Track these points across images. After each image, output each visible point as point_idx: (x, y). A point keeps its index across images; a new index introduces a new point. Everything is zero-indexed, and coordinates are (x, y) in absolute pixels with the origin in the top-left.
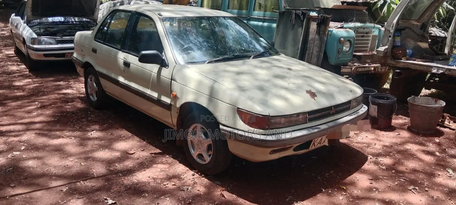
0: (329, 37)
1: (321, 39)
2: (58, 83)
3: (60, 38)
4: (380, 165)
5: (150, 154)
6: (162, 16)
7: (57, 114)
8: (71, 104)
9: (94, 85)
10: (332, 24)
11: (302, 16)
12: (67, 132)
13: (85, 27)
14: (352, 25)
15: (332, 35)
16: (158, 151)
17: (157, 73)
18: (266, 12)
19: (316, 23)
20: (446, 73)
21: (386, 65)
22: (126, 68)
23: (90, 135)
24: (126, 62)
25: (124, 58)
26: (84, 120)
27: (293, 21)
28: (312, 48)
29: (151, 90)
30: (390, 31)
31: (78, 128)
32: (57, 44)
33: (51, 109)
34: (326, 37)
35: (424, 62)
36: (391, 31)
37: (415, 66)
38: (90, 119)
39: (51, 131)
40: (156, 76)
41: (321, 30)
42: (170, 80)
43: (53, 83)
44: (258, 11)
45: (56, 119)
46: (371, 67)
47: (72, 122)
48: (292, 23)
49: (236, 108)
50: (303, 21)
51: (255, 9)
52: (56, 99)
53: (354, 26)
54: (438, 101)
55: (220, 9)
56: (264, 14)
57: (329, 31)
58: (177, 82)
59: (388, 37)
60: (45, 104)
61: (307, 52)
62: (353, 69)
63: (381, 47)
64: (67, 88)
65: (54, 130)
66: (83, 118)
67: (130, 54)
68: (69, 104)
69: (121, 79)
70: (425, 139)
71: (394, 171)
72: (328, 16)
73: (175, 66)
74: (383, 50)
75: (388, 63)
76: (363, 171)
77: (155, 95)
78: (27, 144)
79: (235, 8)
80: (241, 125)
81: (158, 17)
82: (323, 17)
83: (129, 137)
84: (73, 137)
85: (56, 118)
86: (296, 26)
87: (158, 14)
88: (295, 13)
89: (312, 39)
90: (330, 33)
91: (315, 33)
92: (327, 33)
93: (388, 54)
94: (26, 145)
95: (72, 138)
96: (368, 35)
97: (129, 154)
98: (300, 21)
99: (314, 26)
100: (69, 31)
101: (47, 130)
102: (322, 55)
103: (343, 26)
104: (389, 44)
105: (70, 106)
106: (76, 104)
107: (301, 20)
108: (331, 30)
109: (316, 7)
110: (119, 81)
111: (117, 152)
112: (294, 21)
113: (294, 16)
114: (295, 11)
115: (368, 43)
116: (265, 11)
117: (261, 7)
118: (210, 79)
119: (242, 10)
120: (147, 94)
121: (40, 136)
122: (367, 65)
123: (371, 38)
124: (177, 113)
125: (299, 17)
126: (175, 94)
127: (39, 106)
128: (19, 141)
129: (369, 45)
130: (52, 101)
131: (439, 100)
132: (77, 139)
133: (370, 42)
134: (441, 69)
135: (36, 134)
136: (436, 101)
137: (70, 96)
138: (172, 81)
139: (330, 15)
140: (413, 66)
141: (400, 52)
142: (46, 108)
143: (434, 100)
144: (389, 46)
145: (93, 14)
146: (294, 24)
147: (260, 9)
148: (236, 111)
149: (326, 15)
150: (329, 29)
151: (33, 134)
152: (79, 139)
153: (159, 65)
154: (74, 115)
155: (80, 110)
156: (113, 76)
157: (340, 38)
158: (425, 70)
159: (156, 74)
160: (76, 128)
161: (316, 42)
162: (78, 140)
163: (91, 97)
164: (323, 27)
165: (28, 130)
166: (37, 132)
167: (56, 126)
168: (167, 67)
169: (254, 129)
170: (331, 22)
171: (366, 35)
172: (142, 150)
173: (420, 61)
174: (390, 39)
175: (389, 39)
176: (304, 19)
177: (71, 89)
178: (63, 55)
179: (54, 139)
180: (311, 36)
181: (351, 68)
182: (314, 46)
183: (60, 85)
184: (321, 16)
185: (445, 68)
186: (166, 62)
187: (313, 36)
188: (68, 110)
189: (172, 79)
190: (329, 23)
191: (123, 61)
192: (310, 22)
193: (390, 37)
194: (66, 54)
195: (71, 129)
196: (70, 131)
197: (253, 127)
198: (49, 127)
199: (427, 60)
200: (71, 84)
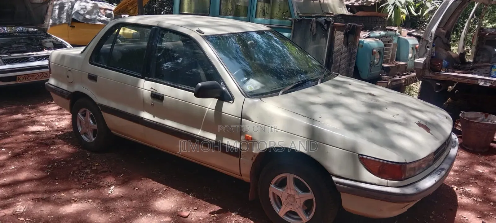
0: (360, 48)
1: (350, 52)
2: (15, 117)
3: (8, 56)
4: (473, 198)
5: (210, 213)
6: (203, 33)
7: (45, 166)
8: (55, 148)
9: (90, 122)
10: (363, 34)
11: (326, 24)
12: (76, 192)
13: (34, 39)
14: (377, 33)
15: (363, 46)
16: (217, 208)
17: (214, 109)
18: (273, 19)
19: (342, 33)
20: (494, 86)
21: (423, 78)
22: (156, 102)
23: (110, 193)
24: (157, 94)
25: (152, 88)
26: (88, 170)
27: (313, 30)
28: (339, 61)
29: (202, 130)
30: (427, 41)
31: (88, 184)
32: (5, 65)
33: (31, 158)
34: (357, 49)
35: (464, 74)
36: (429, 41)
37: (459, 78)
38: (95, 168)
39: (50, 192)
40: (214, 113)
41: (349, 40)
42: (240, 119)
43: (8, 116)
44: (262, 18)
45: (49, 174)
46: (402, 79)
47: (73, 175)
48: (313, 33)
49: (358, 154)
50: (327, 31)
51: (258, 15)
52: (28, 142)
53: (379, 35)
54: (489, 116)
55: (208, 14)
56: (271, 22)
57: (360, 42)
58: (252, 121)
59: (426, 47)
60: (17, 151)
61: (333, 65)
62: (389, 83)
63: (418, 58)
64: (33, 123)
65: (56, 191)
66: (85, 167)
67: (161, 84)
68: (52, 148)
69: (146, 116)
70: (487, 158)
71: (493, 203)
72: (358, 25)
73: (244, 100)
74: (423, 62)
75: (425, 76)
76: (462, 207)
77: (212, 137)
78: (30, 218)
79: (228, 13)
80: (367, 175)
81: (200, 35)
82: (352, 26)
83: (165, 190)
84: (89, 199)
85: (48, 172)
86: (318, 36)
87: (197, 31)
88: (316, 21)
89: (339, 51)
90: (360, 44)
91: (342, 44)
92: (357, 44)
93: (427, 66)
94: (29, 220)
95: (88, 202)
96: (389, 44)
97: (183, 217)
98: (324, 31)
99: (339, 36)
100: (16, 46)
101: (45, 192)
102: (353, 69)
103: (370, 36)
104: (426, 55)
105: (56, 152)
106: (61, 147)
107: (324, 29)
108: (362, 41)
109: (325, 13)
110: (143, 118)
111: (165, 217)
112: (315, 31)
113: (314, 25)
114: (316, 19)
115: (389, 53)
116: (271, 18)
117: (266, 13)
118: (304, 116)
119: (239, 16)
120: (197, 135)
121: (41, 203)
122: (397, 78)
123: (392, 47)
124: (252, 159)
125: (322, 26)
126: (251, 136)
127: (10, 154)
128: (14, 214)
129: (390, 55)
130: (24, 144)
131: (491, 115)
132: (97, 201)
133: (391, 51)
134: (488, 81)
135: (33, 201)
136: (486, 116)
137: (45, 136)
138: (242, 119)
139: (361, 24)
140: (456, 78)
141: (440, 63)
142: (23, 158)
143: (484, 114)
144: (428, 57)
145: (43, 22)
146: (315, 34)
147: (264, 15)
148: (358, 159)
149: (356, 24)
150: (360, 40)
151: (29, 200)
152: (99, 201)
153: (217, 99)
154: (70, 165)
155: (72, 155)
156: (130, 110)
157: (373, 49)
158: (470, 83)
159: (214, 111)
160: (84, 184)
161: (344, 54)
162: (99, 203)
163: (84, 137)
164: (351, 38)
165: (16, 195)
166: (32, 196)
167: (54, 185)
168: (231, 102)
169: (387, 180)
170: (361, 32)
171: (388, 44)
172: (195, 208)
173: (461, 73)
174: (429, 49)
175: (426, 50)
176: (328, 29)
177: (38, 124)
178: (14, 78)
179: (63, 205)
180: (336, 48)
181: (387, 83)
182: (342, 59)
183: (18, 120)
184: (349, 24)
185: (492, 80)
186: (228, 95)
187: (340, 48)
188: (57, 158)
189: (242, 118)
190: (360, 33)
191: (151, 92)
192: (335, 31)
193: (428, 47)
194: (17, 77)
195: (78, 186)
196: (79, 189)
197: (386, 179)
198: (46, 187)
199: (466, 72)
200: (33, 117)
